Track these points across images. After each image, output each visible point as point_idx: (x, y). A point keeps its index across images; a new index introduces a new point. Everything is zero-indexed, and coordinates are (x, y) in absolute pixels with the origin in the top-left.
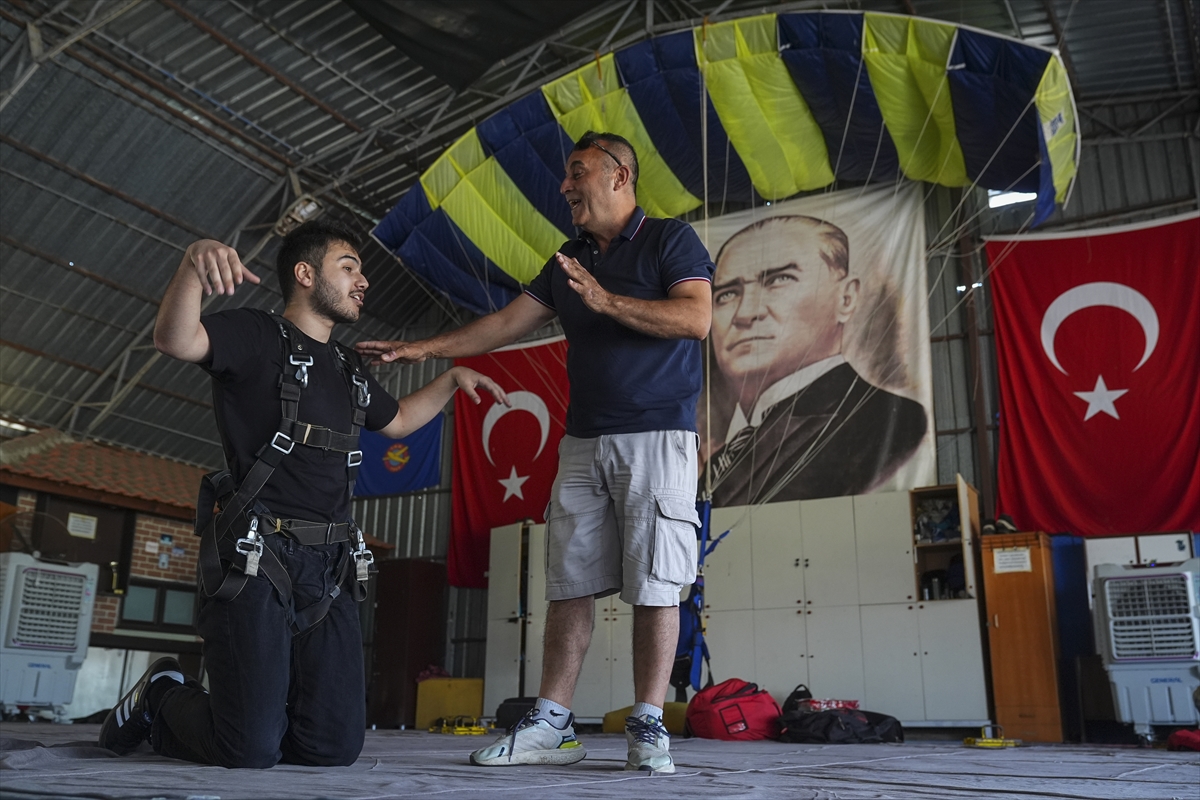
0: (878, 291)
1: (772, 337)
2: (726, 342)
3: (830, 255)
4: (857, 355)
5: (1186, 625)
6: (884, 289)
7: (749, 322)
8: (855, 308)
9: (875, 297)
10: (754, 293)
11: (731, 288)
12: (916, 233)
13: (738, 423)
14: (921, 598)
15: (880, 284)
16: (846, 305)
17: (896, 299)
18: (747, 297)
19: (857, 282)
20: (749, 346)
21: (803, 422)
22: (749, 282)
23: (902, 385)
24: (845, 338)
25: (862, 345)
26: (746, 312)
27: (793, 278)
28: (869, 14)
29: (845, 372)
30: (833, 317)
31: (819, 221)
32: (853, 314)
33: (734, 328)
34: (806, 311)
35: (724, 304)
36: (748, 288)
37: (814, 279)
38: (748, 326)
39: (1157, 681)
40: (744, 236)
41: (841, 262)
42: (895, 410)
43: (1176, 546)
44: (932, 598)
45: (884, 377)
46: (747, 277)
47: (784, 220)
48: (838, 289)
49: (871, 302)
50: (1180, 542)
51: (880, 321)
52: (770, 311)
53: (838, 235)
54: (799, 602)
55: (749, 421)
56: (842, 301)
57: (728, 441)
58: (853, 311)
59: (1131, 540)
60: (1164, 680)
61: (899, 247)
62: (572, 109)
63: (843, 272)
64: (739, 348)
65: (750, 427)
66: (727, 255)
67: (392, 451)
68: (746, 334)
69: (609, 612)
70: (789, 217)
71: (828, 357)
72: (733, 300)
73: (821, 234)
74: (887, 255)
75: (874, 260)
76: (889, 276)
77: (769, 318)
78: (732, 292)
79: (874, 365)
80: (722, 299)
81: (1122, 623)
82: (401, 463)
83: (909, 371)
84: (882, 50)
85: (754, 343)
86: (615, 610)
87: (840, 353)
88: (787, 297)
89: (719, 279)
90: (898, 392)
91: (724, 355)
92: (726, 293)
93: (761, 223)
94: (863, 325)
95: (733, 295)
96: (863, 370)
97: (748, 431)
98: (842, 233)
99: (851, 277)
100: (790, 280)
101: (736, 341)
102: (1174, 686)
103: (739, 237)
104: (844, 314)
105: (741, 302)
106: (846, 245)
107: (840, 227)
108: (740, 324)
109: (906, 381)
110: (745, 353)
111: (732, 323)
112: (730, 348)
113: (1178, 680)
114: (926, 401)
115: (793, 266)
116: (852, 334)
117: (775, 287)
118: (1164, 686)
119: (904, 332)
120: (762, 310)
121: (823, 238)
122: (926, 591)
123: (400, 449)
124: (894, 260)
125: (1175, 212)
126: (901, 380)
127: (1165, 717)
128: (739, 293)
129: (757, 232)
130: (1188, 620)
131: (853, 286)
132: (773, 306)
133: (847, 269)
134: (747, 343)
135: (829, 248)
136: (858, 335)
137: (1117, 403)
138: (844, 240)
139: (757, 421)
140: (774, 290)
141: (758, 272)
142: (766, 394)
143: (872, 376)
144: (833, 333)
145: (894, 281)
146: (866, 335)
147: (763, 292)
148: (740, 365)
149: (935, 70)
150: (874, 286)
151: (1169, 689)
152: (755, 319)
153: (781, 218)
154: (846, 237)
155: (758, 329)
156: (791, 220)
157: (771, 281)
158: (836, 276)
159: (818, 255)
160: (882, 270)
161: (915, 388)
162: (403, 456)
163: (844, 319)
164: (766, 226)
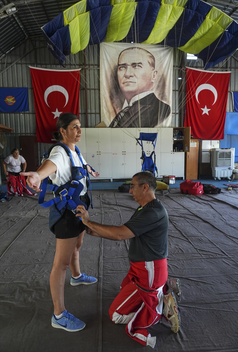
0: (161, 75)
1: (135, 83)
2: (122, 81)
3: (150, 62)
4: (156, 91)
5: (230, 160)
6: (163, 75)
7: (129, 77)
8: (156, 79)
9: (161, 77)
10: (130, 69)
11: (124, 66)
12: (171, 61)
13: (126, 105)
14: (173, 151)
15: (162, 73)
16: (154, 77)
17: (165, 78)
18: (128, 69)
19: (157, 71)
20: (129, 84)
21: (143, 107)
22: (129, 65)
23: (166, 101)
24: (153, 86)
25: (157, 89)
26: (128, 74)
27: (141, 67)
28: (214, 7)
29: (153, 95)
30: (150, 80)
31: (148, 52)
32: (155, 81)
33: (124, 77)
34: (144, 76)
35: (121, 70)
36: (129, 67)
37: (146, 68)
38: (129, 78)
39: (222, 170)
40: (128, 51)
41: (153, 65)
42: (164, 106)
43: (217, 142)
44: (175, 151)
45: (162, 98)
46: (128, 64)
47: (139, 49)
48: (152, 73)
49: (160, 78)
50: (218, 142)
51: (161, 84)
52: (135, 75)
53: (152, 57)
54: (147, 151)
55: (129, 104)
56: (153, 76)
57: (123, 108)
58: (155, 79)
59: (210, 141)
60: (224, 170)
61: (167, 64)
62: (119, 4)
63: (153, 68)
64: (126, 84)
65: (129, 106)
66: (122, 55)
67: (8, 98)
68: (128, 80)
69: (98, 152)
70: (140, 48)
71: (149, 90)
72: (124, 70)
73: (148, 56)
74: (164, 66)
75: (161, 66)
76: (164, 72)
77: (134, 77)
78: (124, 67)
79: (159, 95)
80: (121, 69)
81: (219, 160)
82: (12, 103)
83: (167, 97)
84: (210, 18)
85: (130, 83)
86: (100, 152)
87: (152, 90)
88: (139, 72)
89: (120, 62)
90: (165, 102)
91: (122, 85)
92: (122, 67)
93: (133, 48)
94: (157, 84)
95: (124, 68)
96: (157, 95)
97: (129, 107)
98: (154, 57)
99: (155, 70)
100: (140, 67)
101: (125, 82)
102: (225, 171)
103: (126, 51)
104: (153, 80)
105: (126, 70)
106: (154, 61)
107: (153, 55)
108: (126, 77)
109: (167, 100)
110: (128, 85)
111: (124, 76)
112: (123, 83)
113: (226, 170)
114: (171, 106)
115: (140, 63)
116: (155, 85)
117: (136, 68)
118: (223, 171)
119: (167, 87)
120: (132, 74)
121: (149, 57)
122: (174, 150)
123: (11, 98)
124: (165, 68)
125: (222, 71)
126: (166, 100)
127: (222, 176)
128: (126, 68)
129: (131, 50)
130: (230, 159)
131: (156, 72)
132: (136, 74)
133: (154, 67)
134: (128, 83)
135: (150, 60)
136: (156, 86)
137: (209, 112)
138: (154, 59)
139: (131, 105)
140: (136, 69)
141: (132, 63)
142: (134, 98)
143: (159, 97)
144: (150, 84)
145: (165, 74)
146: (158, 86)
147: (133, 69)
148: (126, 89)
149: (221, 29)
150: (161, 74)
151: (224, 172)
152: (131, 76)
153: (138, 48)
154: (154, 58)
155: (131, 79)
156: (141, 49)
157: (135, 66)
158: (152, 69)
159: (147, 62)
160: (163, 70)
161: (168, 102)
162: (13, 100)
163: (153, 81)
164: (134, 49)
